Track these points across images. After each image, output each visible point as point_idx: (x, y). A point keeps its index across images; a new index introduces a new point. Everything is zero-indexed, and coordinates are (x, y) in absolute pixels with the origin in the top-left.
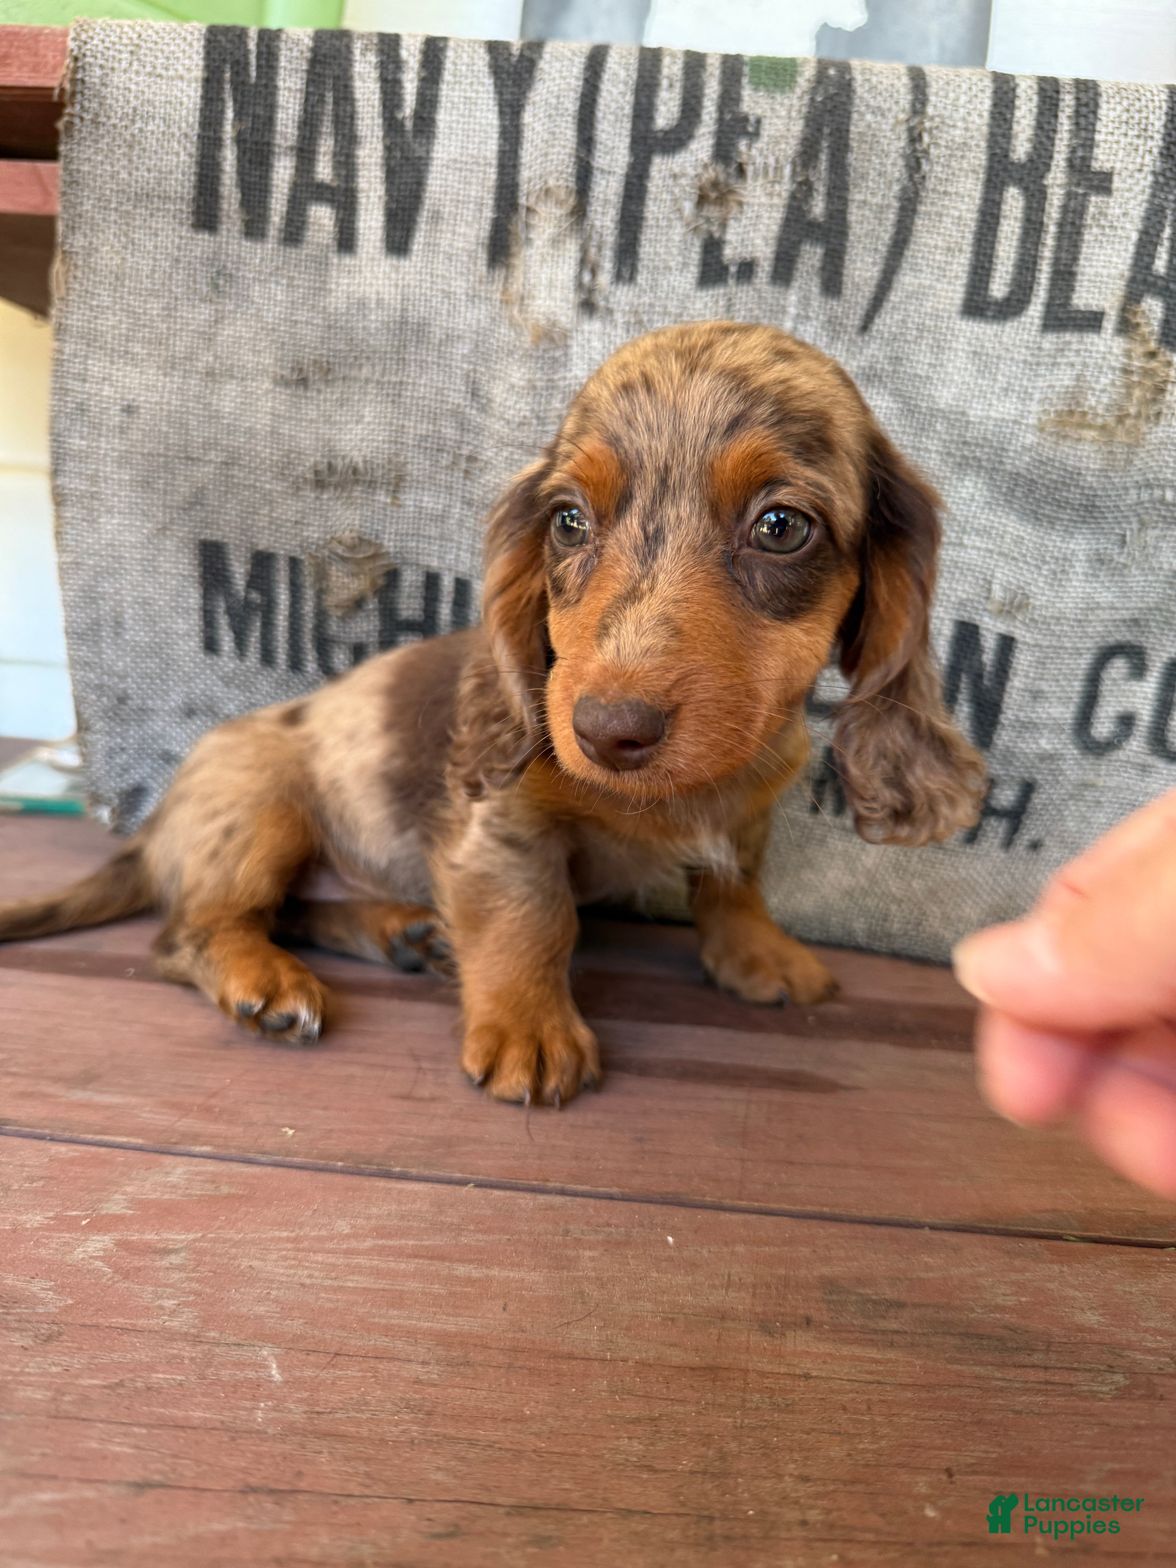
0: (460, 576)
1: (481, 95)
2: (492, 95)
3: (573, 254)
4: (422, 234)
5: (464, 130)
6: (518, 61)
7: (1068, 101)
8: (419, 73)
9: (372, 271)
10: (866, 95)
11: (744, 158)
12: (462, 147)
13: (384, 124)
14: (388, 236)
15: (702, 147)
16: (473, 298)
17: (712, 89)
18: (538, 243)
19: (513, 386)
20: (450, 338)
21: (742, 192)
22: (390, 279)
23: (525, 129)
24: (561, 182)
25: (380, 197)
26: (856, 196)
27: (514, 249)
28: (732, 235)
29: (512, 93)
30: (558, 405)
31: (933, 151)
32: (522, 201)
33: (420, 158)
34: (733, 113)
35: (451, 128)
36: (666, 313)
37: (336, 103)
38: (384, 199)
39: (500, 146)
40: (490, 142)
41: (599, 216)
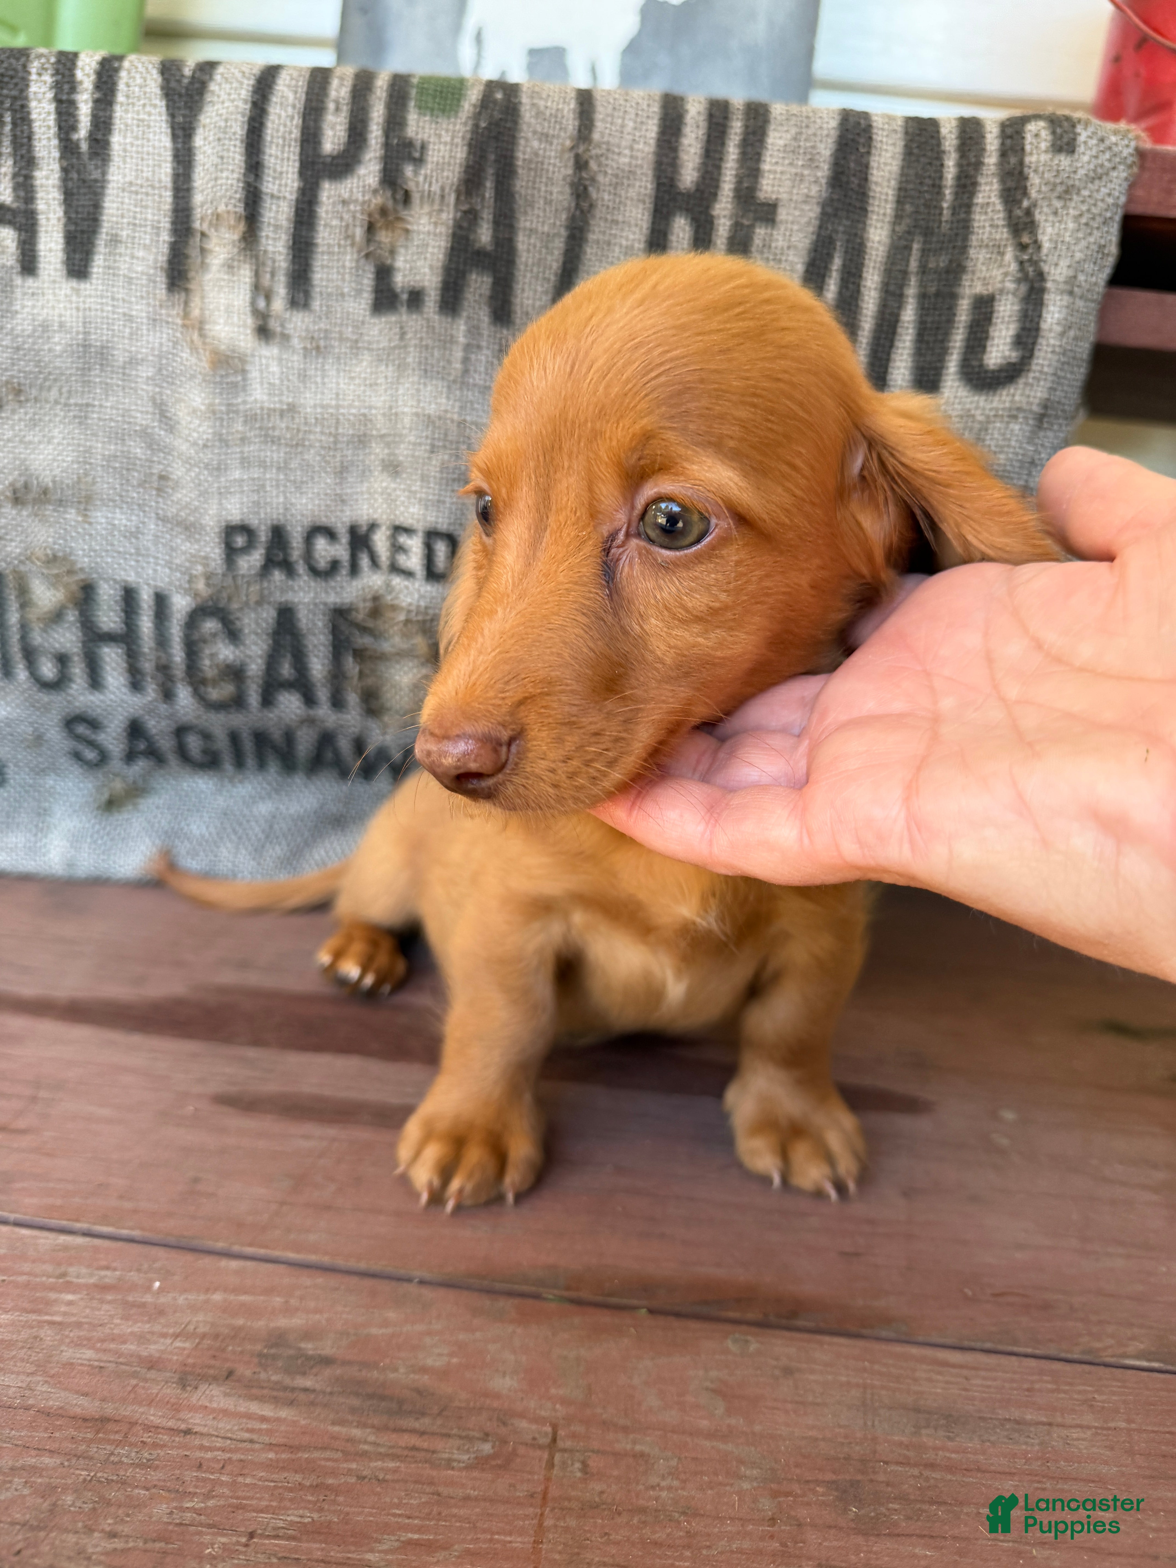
0: (159, 590)
1: (153, 118)
2: (164, 118)
3: (248, 280)
4: (101, 257)
5: (138, 152)
6: (191, 83)
7: (737, 127)
8: (93, 93)
9: (54, 294)
10: (533, 121)
11: (411, 186)
12: (137, 170)
13: (60, 146)
14: (68, 259)
15: (369, 173)
16: (154, 321)
17: (377, 113)
18: (214, 268)
19: (194, 411)
20: (133, 362)
21: (410, 219)
22: (71, 302)
23: (197, 152)
24: (230, 207)
25: (59, 219)
26: (524, 222)
27: (191, 274)
28: (400, 262)
29: (184, 116)
30: (240, 428)
31: (600, 178)
32: (197, 225)
33: (96, 181)
34: (399, 138)
35: (125, 151)
36: (341, 339)
37: (14, 124)
38: (63, 221)
39: (174, 169)
40: (164, 165)
41: (270, 242)
